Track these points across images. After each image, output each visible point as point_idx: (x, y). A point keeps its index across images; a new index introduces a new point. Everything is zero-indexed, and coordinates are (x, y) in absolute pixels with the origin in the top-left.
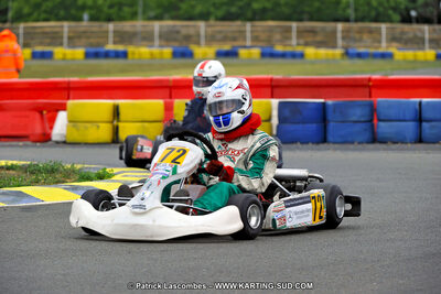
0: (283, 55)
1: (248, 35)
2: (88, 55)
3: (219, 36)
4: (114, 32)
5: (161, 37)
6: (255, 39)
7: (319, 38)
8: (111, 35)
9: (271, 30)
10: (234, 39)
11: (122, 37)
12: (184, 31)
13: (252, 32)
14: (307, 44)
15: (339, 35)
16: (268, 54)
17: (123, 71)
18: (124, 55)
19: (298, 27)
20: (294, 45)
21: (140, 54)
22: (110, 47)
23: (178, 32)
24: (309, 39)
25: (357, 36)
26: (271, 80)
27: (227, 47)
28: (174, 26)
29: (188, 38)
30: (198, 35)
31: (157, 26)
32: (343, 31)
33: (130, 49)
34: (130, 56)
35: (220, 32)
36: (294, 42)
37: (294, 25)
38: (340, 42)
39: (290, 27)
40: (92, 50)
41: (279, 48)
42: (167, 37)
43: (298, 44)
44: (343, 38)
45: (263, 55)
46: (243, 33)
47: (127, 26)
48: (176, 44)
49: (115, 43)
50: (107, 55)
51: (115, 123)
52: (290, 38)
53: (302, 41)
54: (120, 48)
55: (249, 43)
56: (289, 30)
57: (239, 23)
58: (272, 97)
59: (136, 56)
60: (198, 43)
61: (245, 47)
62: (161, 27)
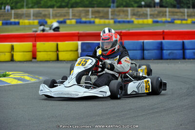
0: (85, 22)
1: (71, 14)
2: (3, 24)
3: (58, 15)
4: (14, 14)
5: (33, 15)
6: (74, 15)
7: (101, 15)
8: (13, 15)
9: (80, 12)
10: (65, 16)
11: (18, 16)
12: (43, 13)
13: (72, 13)
14: (96, 18)
15: (110, 13)
16: (79, 22)
17: (17, 30)
18: (18, 23)
19: (92, 10)
20: (90, 18)
21: (25, 23)
22: (13, 20)
23: (41, 13)
24: (97, 15)
25: (118, 14)
26: (78, 33)
27: (61, 19)
28: (39, 11)
29: (45, 16)
30: (49, 15)
31: (32, 11)
32: (111, 12)
33: (21, 21)
34: (21, 24)
35: (59, 13)
36: (90, 16)
37: (90, 9)
38: (110, 17)
39: (89, 10)
40: (5, 22)
41: (84, 19)
42: (36, 16)
43: (92, 18)
44: (112, 15)
45: (77, 22)
46: (68, 13)
47: (19, 11)
48: (40, 18)
49: (14, 18)
50: (11, 24)
51: (12, 53)
52: (88, 15)
53: (93, 16)
54: (17, 20)
55: (71, 17)
56: (88, 11)
57: (66, 9)
58: (79, 41)
59: (23, 24)
60: (49, 18)
61: (69, 19)
62: (33, 11)
